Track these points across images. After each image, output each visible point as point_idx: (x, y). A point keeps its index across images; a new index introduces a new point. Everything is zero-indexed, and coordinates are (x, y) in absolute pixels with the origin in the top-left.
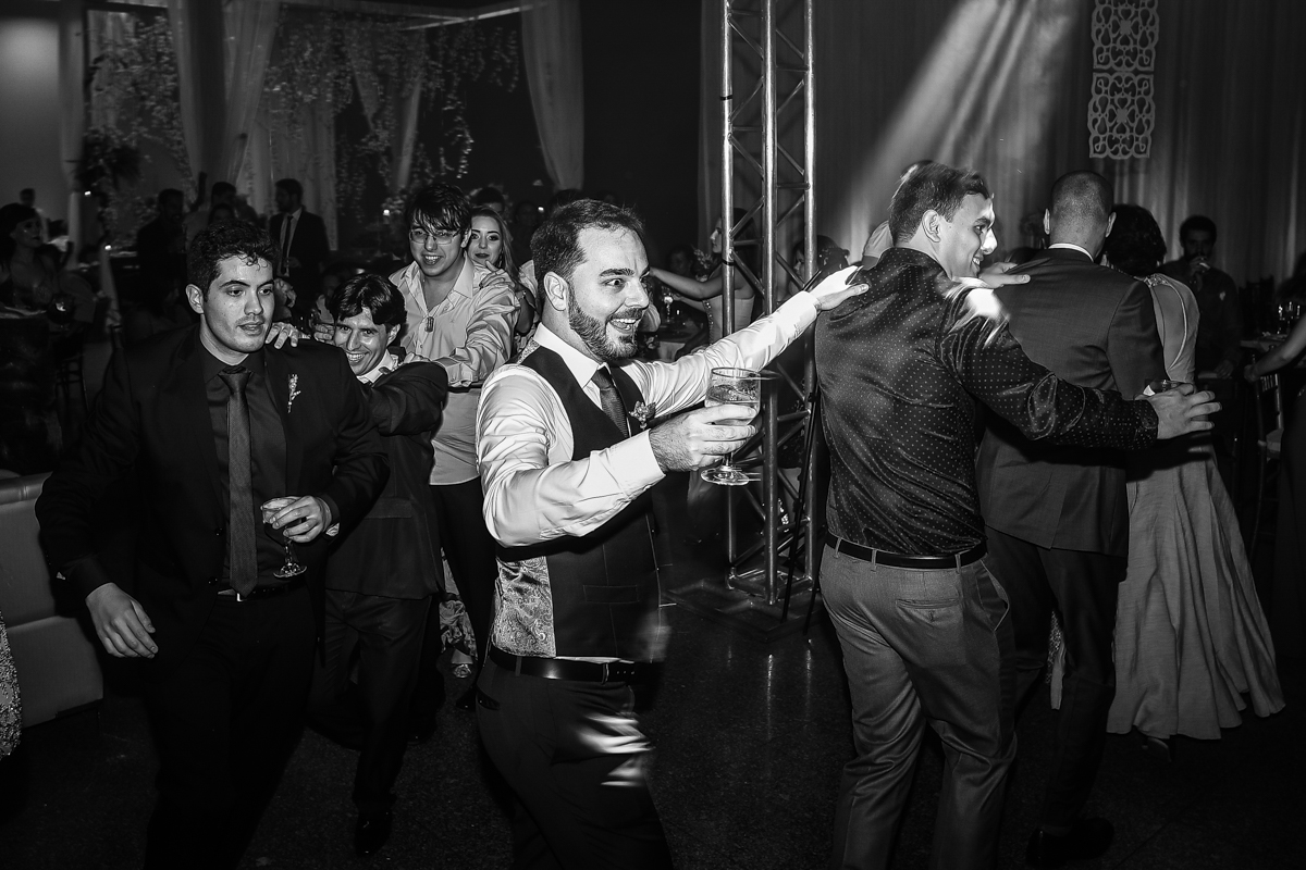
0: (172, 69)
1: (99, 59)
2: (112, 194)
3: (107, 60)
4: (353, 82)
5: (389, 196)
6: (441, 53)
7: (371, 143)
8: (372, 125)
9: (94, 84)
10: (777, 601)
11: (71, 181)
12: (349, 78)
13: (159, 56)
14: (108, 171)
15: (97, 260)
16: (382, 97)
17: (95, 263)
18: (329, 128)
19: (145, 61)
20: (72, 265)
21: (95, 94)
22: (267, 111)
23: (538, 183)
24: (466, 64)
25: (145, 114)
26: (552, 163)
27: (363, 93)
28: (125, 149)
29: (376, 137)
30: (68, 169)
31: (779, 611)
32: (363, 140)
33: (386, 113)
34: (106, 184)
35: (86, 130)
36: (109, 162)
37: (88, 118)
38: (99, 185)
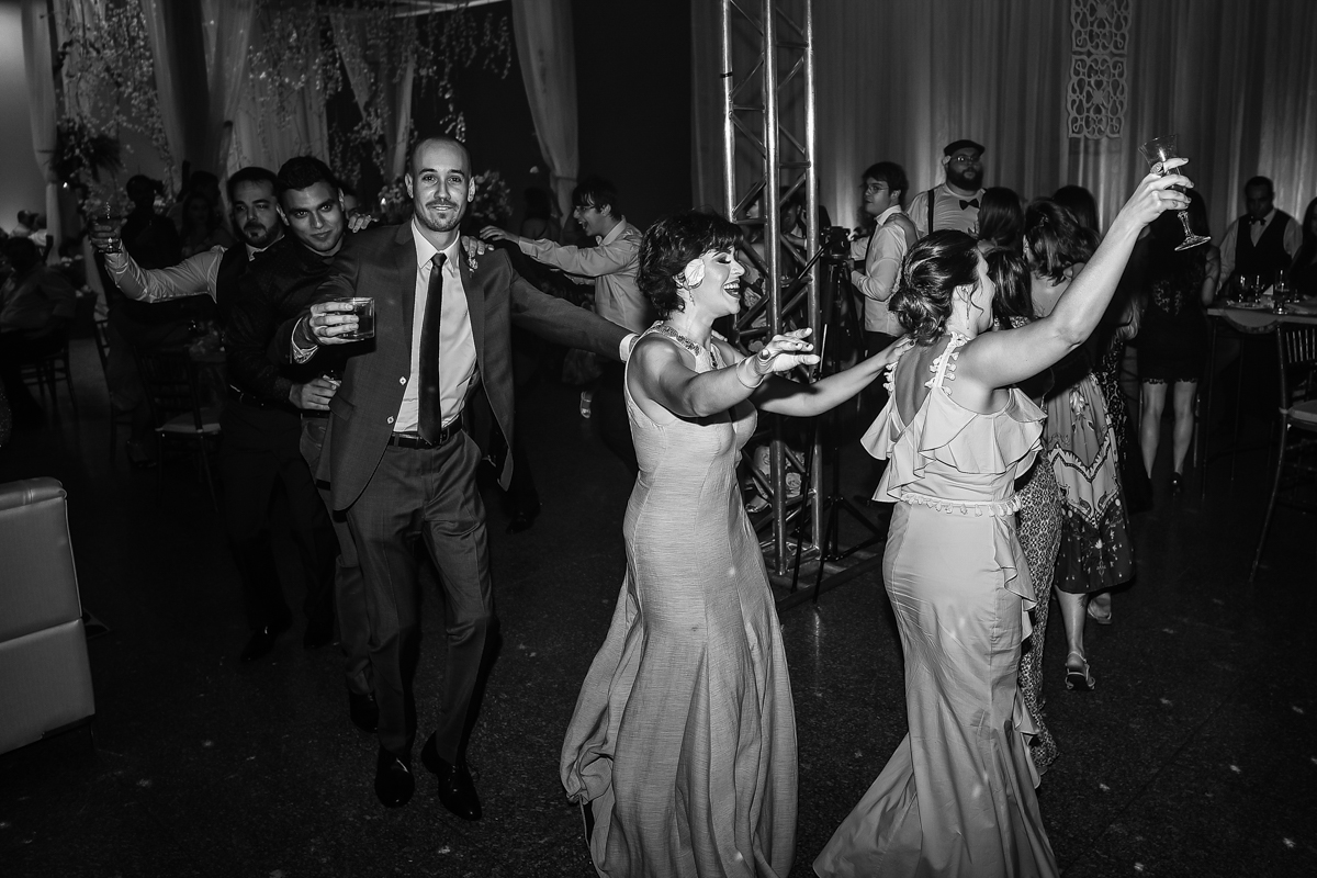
0: (148, 54)
1: (69, 44)
2: (91, 184)
3: (76, 45)
4: (342, 68)
5: (384, 185)
6: (431, 39)
7: (364, 133)
8: (364, 114)
9: (64, 70)
10: (786, 572)
11: (46, 172)
12: (337, 65)
13: (133, 40)
14: (85, 161)
15: (81, 253)
16: (372, 84)
17: (78, 257)
18: (320, 117)
19: (117, 45)
20: (54, 260)
21: (66, 81)
22: (254, 99)
23: (534, 170)
24: (457, 50)
25: (123, 103)
26: (547, 149)
27: (353, 81)
28: (102, 138)
29: (369, 126)
30: (43, 161)
31: (788, 581)
32: (356, 128)
33: (378, 100)
34: (84, 175)
35: (59, 118)
36: (86, 152)
37: (60, 106)
38: (77, 176)
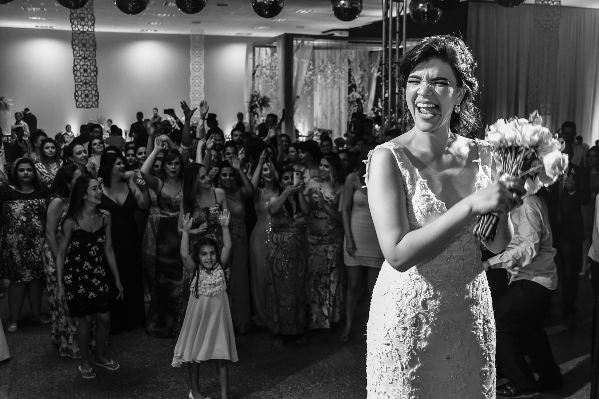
1: (258, 66)
9: (256, 75)
11: (247, 108)
14: (259, 106)
21: (256, 78)
30: (246, 105)
34: (258, 110)
35: (252, 91)
36: (259, 103)
37: (253, 87)
38: (256, 111)
